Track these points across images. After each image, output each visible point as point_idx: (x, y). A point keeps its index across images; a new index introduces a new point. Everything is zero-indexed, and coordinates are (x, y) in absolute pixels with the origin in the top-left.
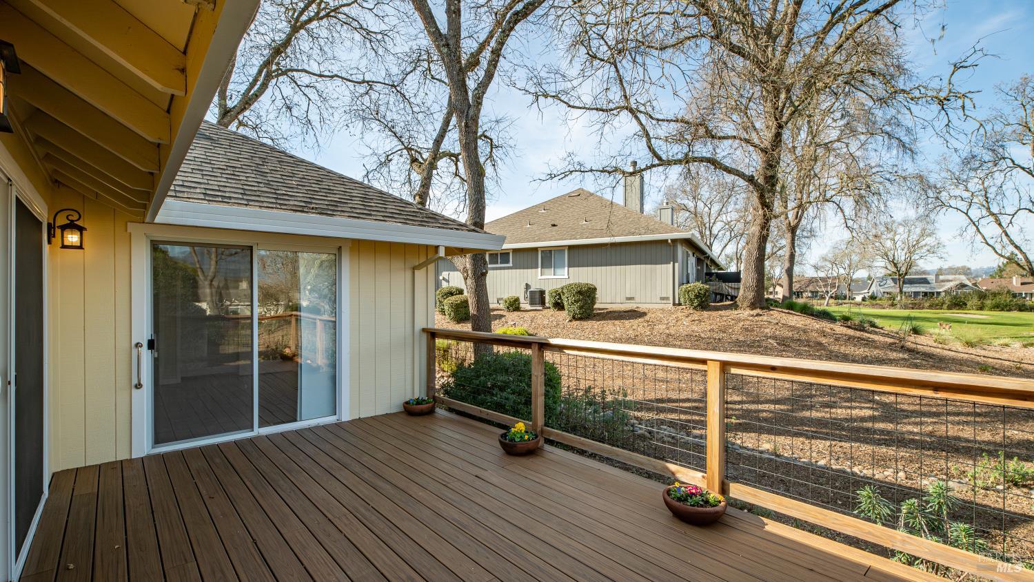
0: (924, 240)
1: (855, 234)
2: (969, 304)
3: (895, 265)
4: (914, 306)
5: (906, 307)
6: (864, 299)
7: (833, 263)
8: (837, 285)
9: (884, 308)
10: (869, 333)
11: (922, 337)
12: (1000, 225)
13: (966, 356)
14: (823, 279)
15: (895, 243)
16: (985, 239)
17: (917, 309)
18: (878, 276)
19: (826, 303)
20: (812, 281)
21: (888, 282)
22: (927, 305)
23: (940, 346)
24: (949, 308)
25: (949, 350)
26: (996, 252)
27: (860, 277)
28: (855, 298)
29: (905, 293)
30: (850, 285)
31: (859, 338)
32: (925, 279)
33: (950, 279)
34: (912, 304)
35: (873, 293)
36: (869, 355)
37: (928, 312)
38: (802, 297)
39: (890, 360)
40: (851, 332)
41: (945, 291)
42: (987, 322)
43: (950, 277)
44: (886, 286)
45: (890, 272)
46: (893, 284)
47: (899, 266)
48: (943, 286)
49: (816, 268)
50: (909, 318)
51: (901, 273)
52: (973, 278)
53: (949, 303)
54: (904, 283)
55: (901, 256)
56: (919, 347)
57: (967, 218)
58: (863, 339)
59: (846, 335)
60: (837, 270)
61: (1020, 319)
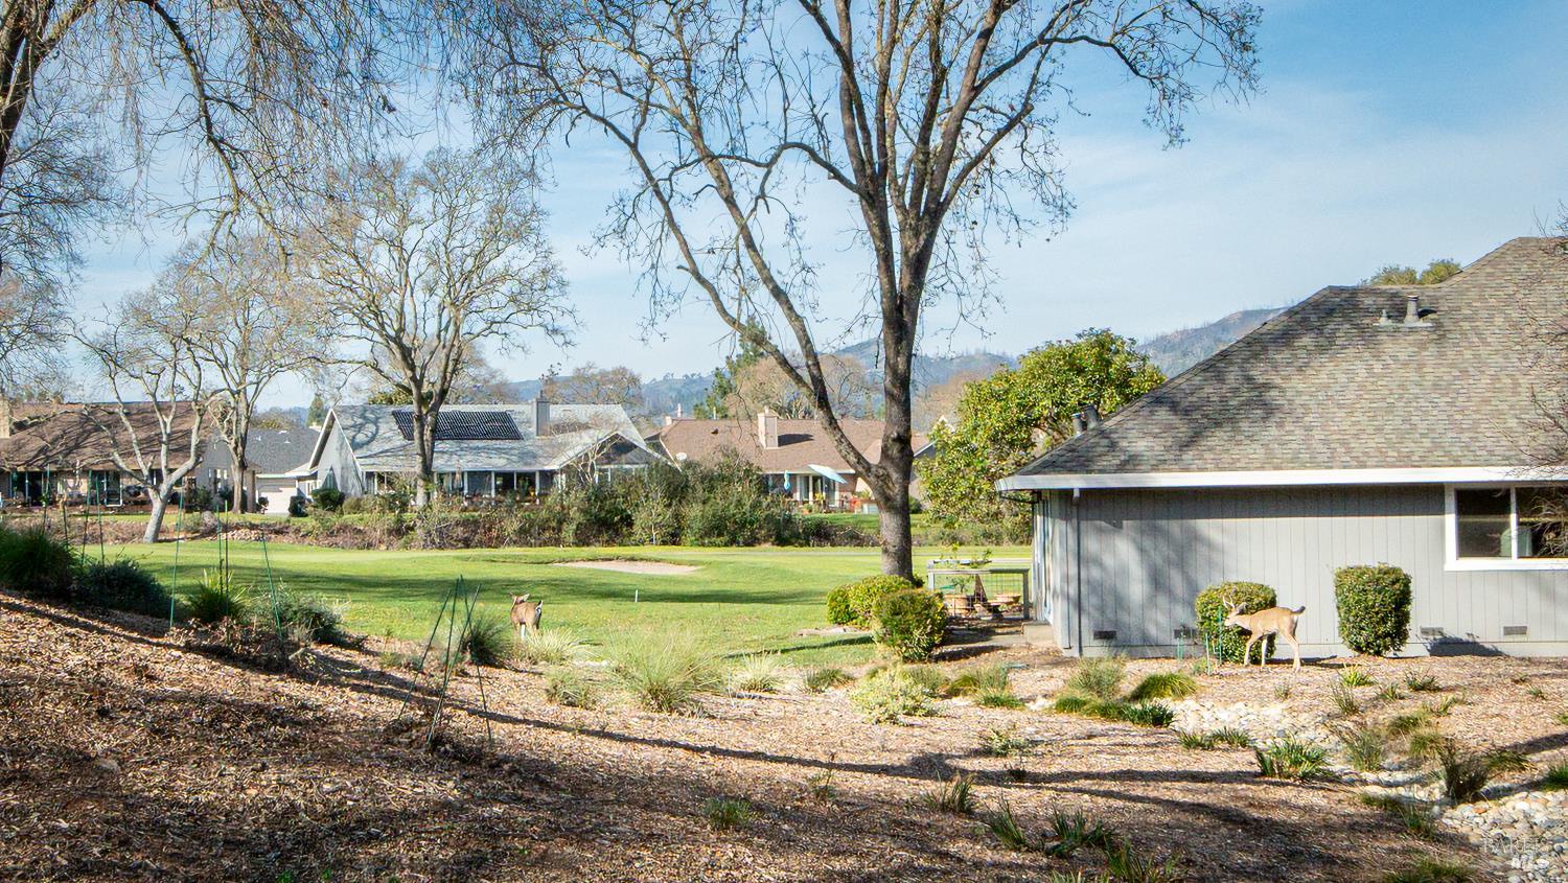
0: (499, 252)
1: (245, 180)
2: (640, 519)
3: (406, 354)
4: (475, 534)
5: (442, 539)
6: (297, 508)
7: (179, 339)
8: (194, 440)
9: (369, 546)
10: (307, 677)
11: (505, 675)
12: (730, 201)
13: (659, 755)
14: (141, 415)
15: (404, 262)
16: (688, 255)
17: (481, 544)
18: (347, 401)
19: (150, 531)
20: (95, 422)
21: (383, 428)
22: (512, 526)
23: (569, 715)
24: (582, 540)
25: (603, 734)
26: (723, 312)
27: (285, 406)
28: (264, 501)
29: (441, 476)
30: (244, 440)
31: (260, 710)
32: (505, 418)
33: (583, 419)
34: (465, 523)
35: (332, 477)
36: (300, 802)
37: (515, 560)
38: (52, 503)
39: (388, 817)
40: (226, 681)
41: (567, 470)
42: (694, 589)
43: (582, 412)
44: (375, 447)
45: (388, 388)
46: (399, 440)
47: (419, 358)
48: (561, 447)
49: (110, 357)
50: (460, 588)
51: (425, 389)
52: (647, 418)
53: (581, 518)
54: (437, 434)
55: (425, 316)
56: (500, 730)
57: (636, 163)
58: (276, 717)
59: (203, 700)
60: (193, 372)
61: (784, 574)
